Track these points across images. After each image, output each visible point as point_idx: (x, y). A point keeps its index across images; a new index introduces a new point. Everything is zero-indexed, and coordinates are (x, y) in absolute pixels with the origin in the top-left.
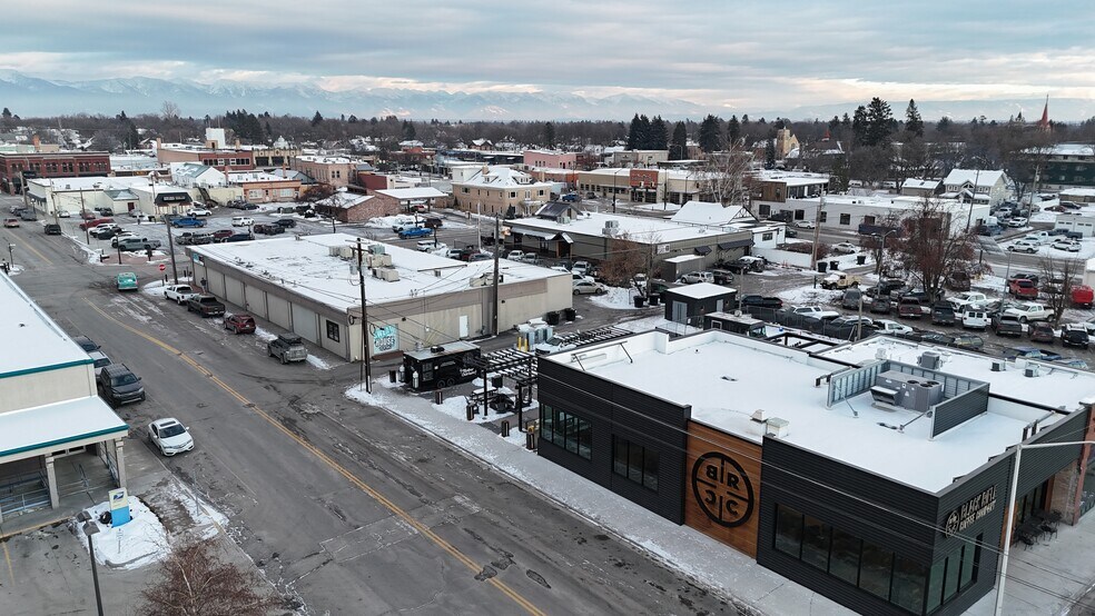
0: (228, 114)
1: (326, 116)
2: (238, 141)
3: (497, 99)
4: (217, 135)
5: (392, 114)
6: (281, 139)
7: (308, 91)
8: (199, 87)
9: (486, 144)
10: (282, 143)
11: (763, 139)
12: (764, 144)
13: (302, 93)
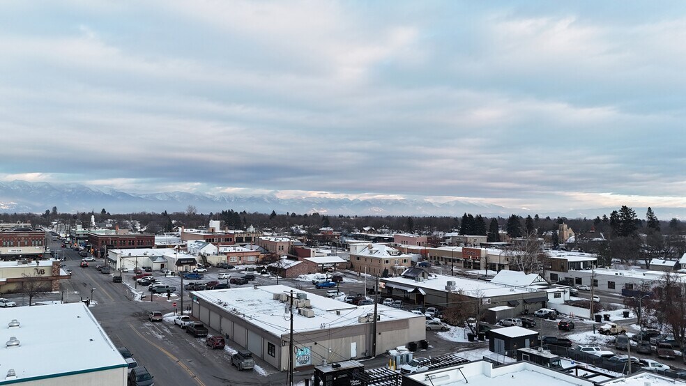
0: (223, 211)
1: (278, 213)
2: (227, 228)
3: (379, 203)
4: (215, 224)
5: (316, 211)
6: (252, 227)
7: (269, 199)
8: (209, 197)
9: (371, 230)
10: (252, 229)
11: (550, 230)
12: (550, 233)
13: (266, 200)
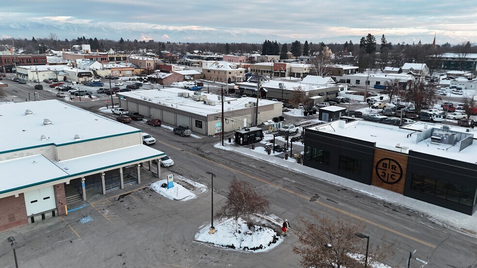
0: (79, 38)
1: (125, 39)
2: (98, 50)
3: (191, 32)
4: (87, 47)
5: (151, 39)
6: (111, 50)
7: (106, 29)
8: (55, 26)
9: (199, 52)
11: (317, 51)
12: (318, 53)
13: (104, 30)
